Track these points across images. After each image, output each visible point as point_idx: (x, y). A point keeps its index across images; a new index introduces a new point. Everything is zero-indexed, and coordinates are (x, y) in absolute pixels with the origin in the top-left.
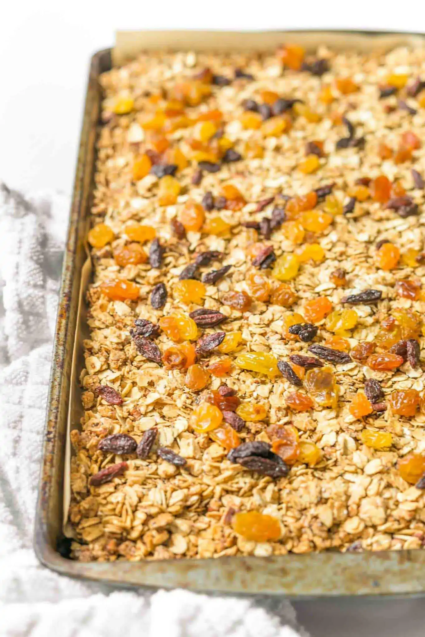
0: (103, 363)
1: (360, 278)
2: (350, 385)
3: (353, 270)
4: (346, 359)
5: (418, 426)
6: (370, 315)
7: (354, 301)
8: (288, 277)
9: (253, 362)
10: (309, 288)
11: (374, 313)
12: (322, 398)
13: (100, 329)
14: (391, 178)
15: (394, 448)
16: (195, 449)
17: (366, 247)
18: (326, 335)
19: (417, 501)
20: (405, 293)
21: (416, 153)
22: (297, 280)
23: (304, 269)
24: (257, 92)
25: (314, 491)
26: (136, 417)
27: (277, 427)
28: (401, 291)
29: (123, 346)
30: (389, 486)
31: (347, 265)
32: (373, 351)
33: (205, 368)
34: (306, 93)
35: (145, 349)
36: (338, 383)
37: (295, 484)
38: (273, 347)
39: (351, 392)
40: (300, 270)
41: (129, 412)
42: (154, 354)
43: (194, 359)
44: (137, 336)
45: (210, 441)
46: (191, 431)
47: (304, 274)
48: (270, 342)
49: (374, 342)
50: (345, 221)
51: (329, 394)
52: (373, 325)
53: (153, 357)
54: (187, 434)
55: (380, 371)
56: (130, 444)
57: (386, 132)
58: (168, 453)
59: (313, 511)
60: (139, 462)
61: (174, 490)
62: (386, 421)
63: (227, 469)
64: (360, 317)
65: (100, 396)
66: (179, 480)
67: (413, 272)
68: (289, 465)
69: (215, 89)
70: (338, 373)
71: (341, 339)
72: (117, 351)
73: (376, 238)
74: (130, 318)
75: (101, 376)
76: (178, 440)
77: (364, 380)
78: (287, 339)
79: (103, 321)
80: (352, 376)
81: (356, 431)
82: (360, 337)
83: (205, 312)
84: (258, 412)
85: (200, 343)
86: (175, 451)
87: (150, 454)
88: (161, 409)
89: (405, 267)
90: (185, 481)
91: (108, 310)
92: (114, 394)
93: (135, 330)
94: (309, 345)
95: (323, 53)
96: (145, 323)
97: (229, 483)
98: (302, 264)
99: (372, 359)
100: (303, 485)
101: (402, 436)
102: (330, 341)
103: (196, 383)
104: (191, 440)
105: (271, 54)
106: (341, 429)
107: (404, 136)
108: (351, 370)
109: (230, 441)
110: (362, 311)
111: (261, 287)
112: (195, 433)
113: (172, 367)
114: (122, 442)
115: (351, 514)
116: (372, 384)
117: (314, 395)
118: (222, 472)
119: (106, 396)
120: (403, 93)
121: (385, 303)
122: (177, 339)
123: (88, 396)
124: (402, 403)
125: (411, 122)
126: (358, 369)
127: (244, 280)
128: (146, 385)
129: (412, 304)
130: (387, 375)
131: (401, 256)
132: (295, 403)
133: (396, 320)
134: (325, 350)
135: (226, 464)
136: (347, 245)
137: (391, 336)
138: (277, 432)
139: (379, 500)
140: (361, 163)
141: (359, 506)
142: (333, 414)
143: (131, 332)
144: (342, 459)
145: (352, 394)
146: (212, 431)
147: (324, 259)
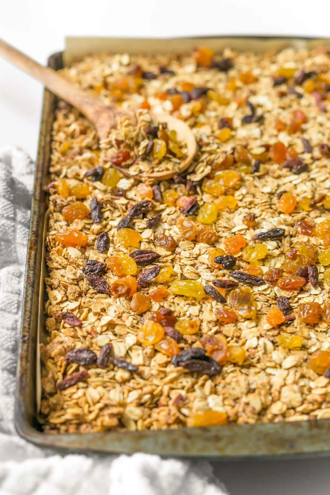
0: (63, 295)
1: (266, 220)
2: (264, 302)
3: (261, 215)
4: (261, 282)
5: (321, 331)
6: (277, 248)
7: (263, 238)
8: (210, 222)
9: (184, 288)
10: (227, 229)
11: (279, 247)
12: (245, 311)
13: (57, 269)
14: (286, 145)
15: (304, 348)
16: (144, 358)
17: (269, 197)
18: (243, 264)
19: (326, 386)
20: (304, 231)
21: (304, 126)
22: (217, 223)
23: (222, 215)
24: (177, 83)
25: (243, 384)
26: (94, 335)
27: (209, 337)
28: (299, 229)
29: (78, 282)
30: (303, 376)
31: (256, 211)
32: (281, 276)
33: (146, 295)
34: (216, 84)
35: (96, 283)
36: (255, 300)
37: (228, 380)
38: (201, 274)
39: (266, 307)
40: (219, 216)
41: (87, 332)
42: (104, 287)
43: (137, 289)
44: (89, 273)
45: (156, 351)
46: (139, 344)
47: (223, 219)
48: (199, 270)
49: (281, 268)
50: (251, 179)
51: (249, 309)
52: (279, 255)
53: (103, 289)
54: (136, 347)
55: (288, 291)
56: (92, 357)
57: (280, 111)
58: (122, 362)
59: (244, 399)
60: (99, 370)
61: (129, 391)
62: (296, 328)
63: (172, 372)
64: (269, 250)
65: (63, 321)
66: (134, 383)
67: (308, 215)
68: (221, 365)
69: (145, 82)
70: (254, 293)
71: (256, 267)
72: (73, 286)
73: (276, 190)
74: (81, 260)
75: (62, 305)
76: (129, 352)
77: (275, 298)
78: (212, 268)
79: (59, 263)
80: (265, 295)
81: (273, 336)
82: (270, 265)
83: (142, 252)
84: (192, 326)
85: (141, 276)
86: (128, 360)
87: (108, 364)
88: (113, 328)
89: (301, 211)
90: (138, 384)
91: (63, 255)
92: (75, 318)
93: (86, 268)
94: (230, 273)
95: (228, 54)
96: (95, 263)
97: (175, 383)
98: (220, 212)
99: (281, 281)
100: (235, 379)
101: (309, 339)
102: (247, 268)
103: (140, 307)
104: (140, 352)
105: (188, 55)
106: (261, 335)
107: (295, 113)
108: (265, 290)
109: (173, 350)
110: (271, 245)
111: (189, 229)
112: (143, 345)
113: (119, 296)
114: (85, 355)
115: (275, 400)
116: (282, 300)
117: (238, 309)
118: (167, 375)
119: (68, 320)
120: (291, 82)
121: (288, 238)
122: (121, 274)
123: (51, 321)
124: (308, 313)
125: (299, 104)
126: (270, 289)
127: (175, 224)
128: (99, 311)
129: (309, 239)
130: (294, 293)
131: (298, 203)
132: (223, 317)
133: (298, 250)
134: (244, 275)
135: (170, 368)
136: (254, 196)
137: (295, 263)
138: (209, 341)
139: (296, 387)
140: (262, 134)
141: (280, 392)
142: (253, 324)
143: (84, 270)
144: (263, 357)
145: (267, 308)
146: (157, 343)
147: (237, 207)
